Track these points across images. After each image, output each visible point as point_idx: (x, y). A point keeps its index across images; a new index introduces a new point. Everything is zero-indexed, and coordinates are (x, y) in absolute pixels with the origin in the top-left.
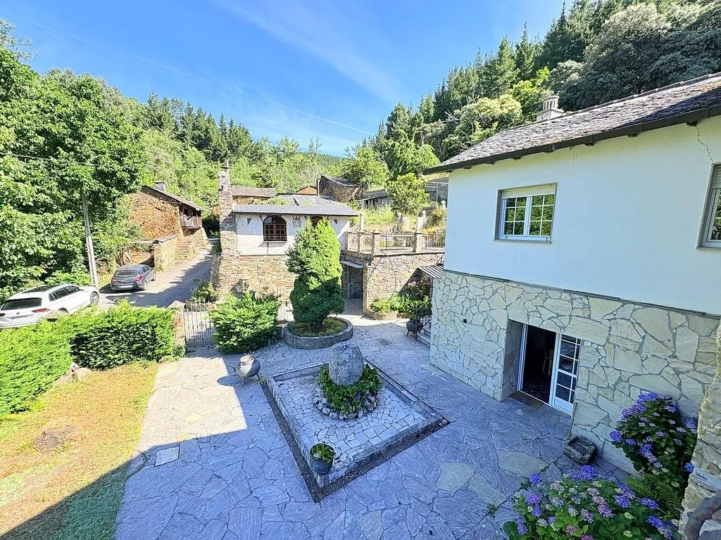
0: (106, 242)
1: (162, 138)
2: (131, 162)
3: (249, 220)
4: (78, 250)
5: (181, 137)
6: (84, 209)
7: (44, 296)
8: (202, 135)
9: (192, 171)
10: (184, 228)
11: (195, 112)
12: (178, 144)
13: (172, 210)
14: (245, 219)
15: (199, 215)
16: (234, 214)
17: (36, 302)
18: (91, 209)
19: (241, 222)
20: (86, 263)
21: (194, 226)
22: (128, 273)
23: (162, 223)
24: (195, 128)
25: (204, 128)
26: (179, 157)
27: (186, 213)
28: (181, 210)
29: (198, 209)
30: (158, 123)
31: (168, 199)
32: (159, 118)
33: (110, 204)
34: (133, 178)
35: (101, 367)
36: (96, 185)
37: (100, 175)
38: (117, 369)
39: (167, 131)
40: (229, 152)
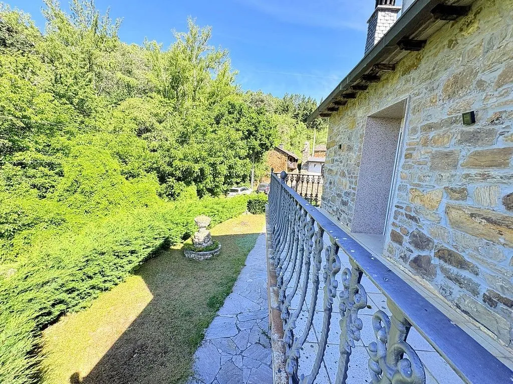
0: (258, 173)
1: (287, 118)
2: (272, 139)
3: (315, 165)
4: (248, 175)
5: (296, 116)
6: (253, 158)
7: (239, 189)
8: (308, 113)
9: (298, 136)
10: (288, 168)
11: (306, 100)
12: (294, 121)
13: (285, 158)
14: (313, 164)
15: (297, 162)
16: (308, 162)
17: (237, 191)
18: (255, 158)
19: (311, 166)
20: (250, 180)
21: (293, 167)
22: (264, 186)
23: (279, 165)
24: (305, 109)
25: (310, 109)
26: (293, 129)
27: (291, 160)
28: (288, 159)
29: (296, 159)
30: (286, 110)
31: (283, 153)
32: (287, 107)
33: (260, 155)
34: (272, 145)
35: (253, 213)
36: (259, 149)
37: (261, 145)
38: (258, 215)
39: (290, 114)
40: (322, 121)
